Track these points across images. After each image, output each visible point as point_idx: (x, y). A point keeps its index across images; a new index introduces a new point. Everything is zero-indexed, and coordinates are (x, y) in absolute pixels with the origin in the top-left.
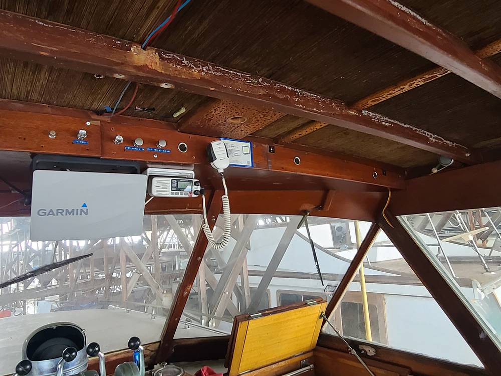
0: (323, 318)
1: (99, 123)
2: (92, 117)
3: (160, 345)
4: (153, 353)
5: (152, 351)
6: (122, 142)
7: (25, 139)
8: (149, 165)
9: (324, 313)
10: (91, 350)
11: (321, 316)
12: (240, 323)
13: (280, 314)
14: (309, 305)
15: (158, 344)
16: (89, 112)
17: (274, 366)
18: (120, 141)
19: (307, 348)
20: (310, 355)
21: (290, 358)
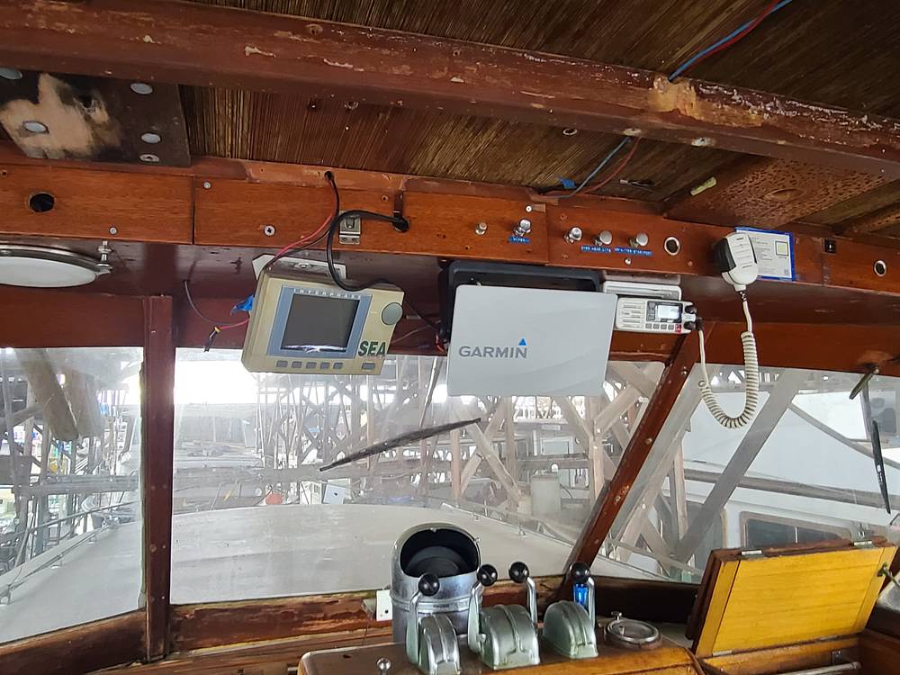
0: (884, 576)
1: (543, 208)
2: (533, 198)
3: (563, 582)
4: (550, 593)
5: (550, 590)
6: (579, 239)
7: (444, 237)
8: (607, 277)
9: (888, 568)
10: (517, 573)
11: (880, 573)
12: (723, 564)
13: (799, 557)
14: (857, 548)
15: (561, 579)
16: (527, 190)
17: (778, 652)
18: (577, 237)
19: (846, 628)
20: (852, 642)
21: (810, 642)
